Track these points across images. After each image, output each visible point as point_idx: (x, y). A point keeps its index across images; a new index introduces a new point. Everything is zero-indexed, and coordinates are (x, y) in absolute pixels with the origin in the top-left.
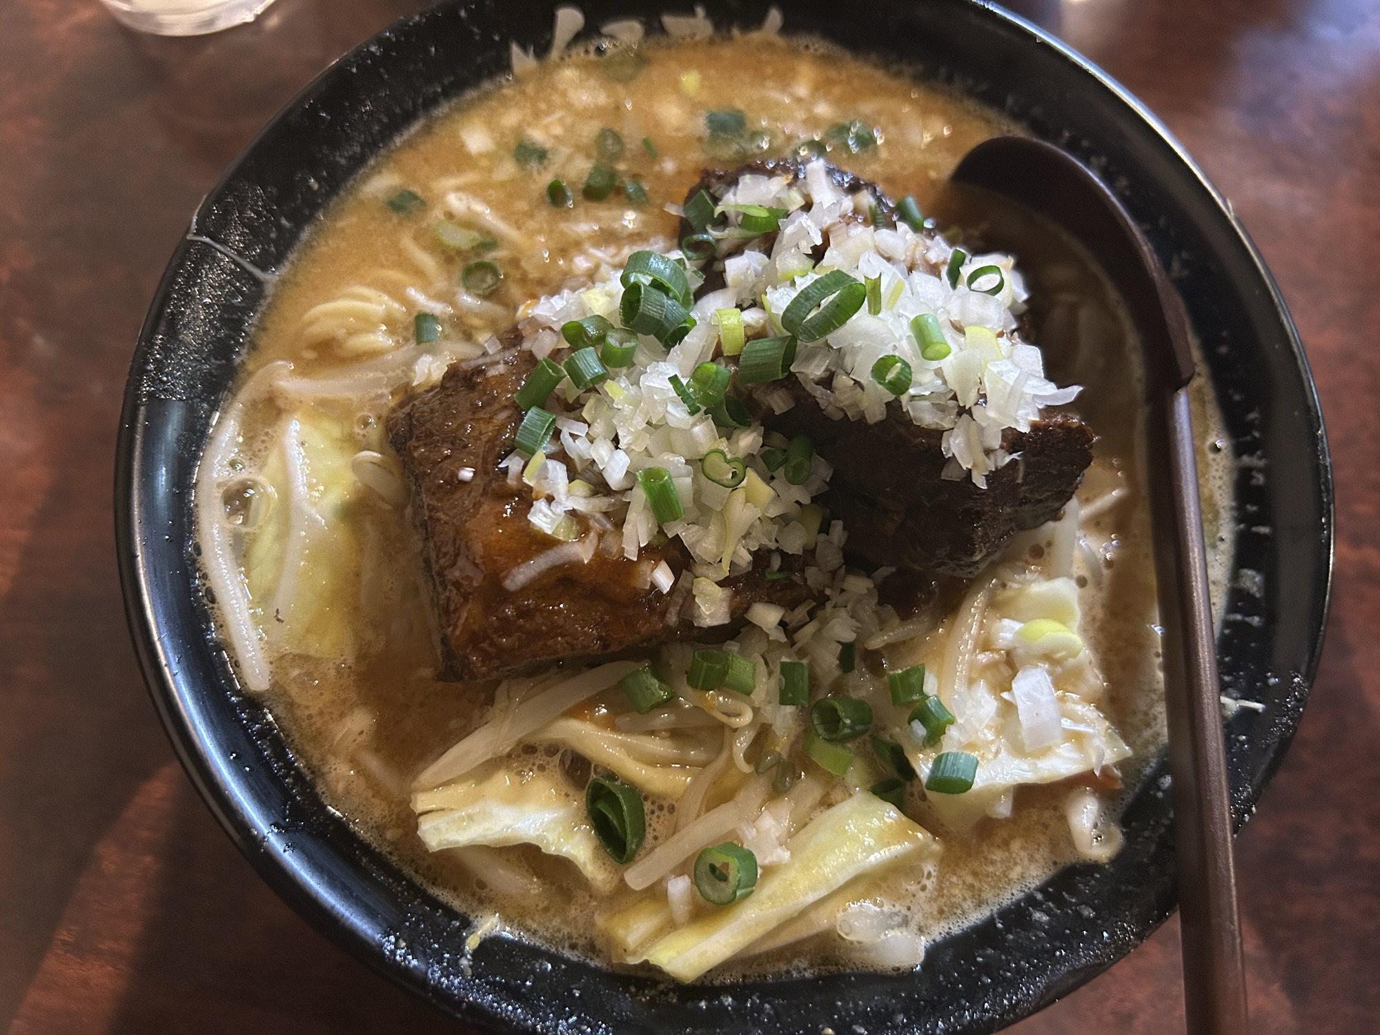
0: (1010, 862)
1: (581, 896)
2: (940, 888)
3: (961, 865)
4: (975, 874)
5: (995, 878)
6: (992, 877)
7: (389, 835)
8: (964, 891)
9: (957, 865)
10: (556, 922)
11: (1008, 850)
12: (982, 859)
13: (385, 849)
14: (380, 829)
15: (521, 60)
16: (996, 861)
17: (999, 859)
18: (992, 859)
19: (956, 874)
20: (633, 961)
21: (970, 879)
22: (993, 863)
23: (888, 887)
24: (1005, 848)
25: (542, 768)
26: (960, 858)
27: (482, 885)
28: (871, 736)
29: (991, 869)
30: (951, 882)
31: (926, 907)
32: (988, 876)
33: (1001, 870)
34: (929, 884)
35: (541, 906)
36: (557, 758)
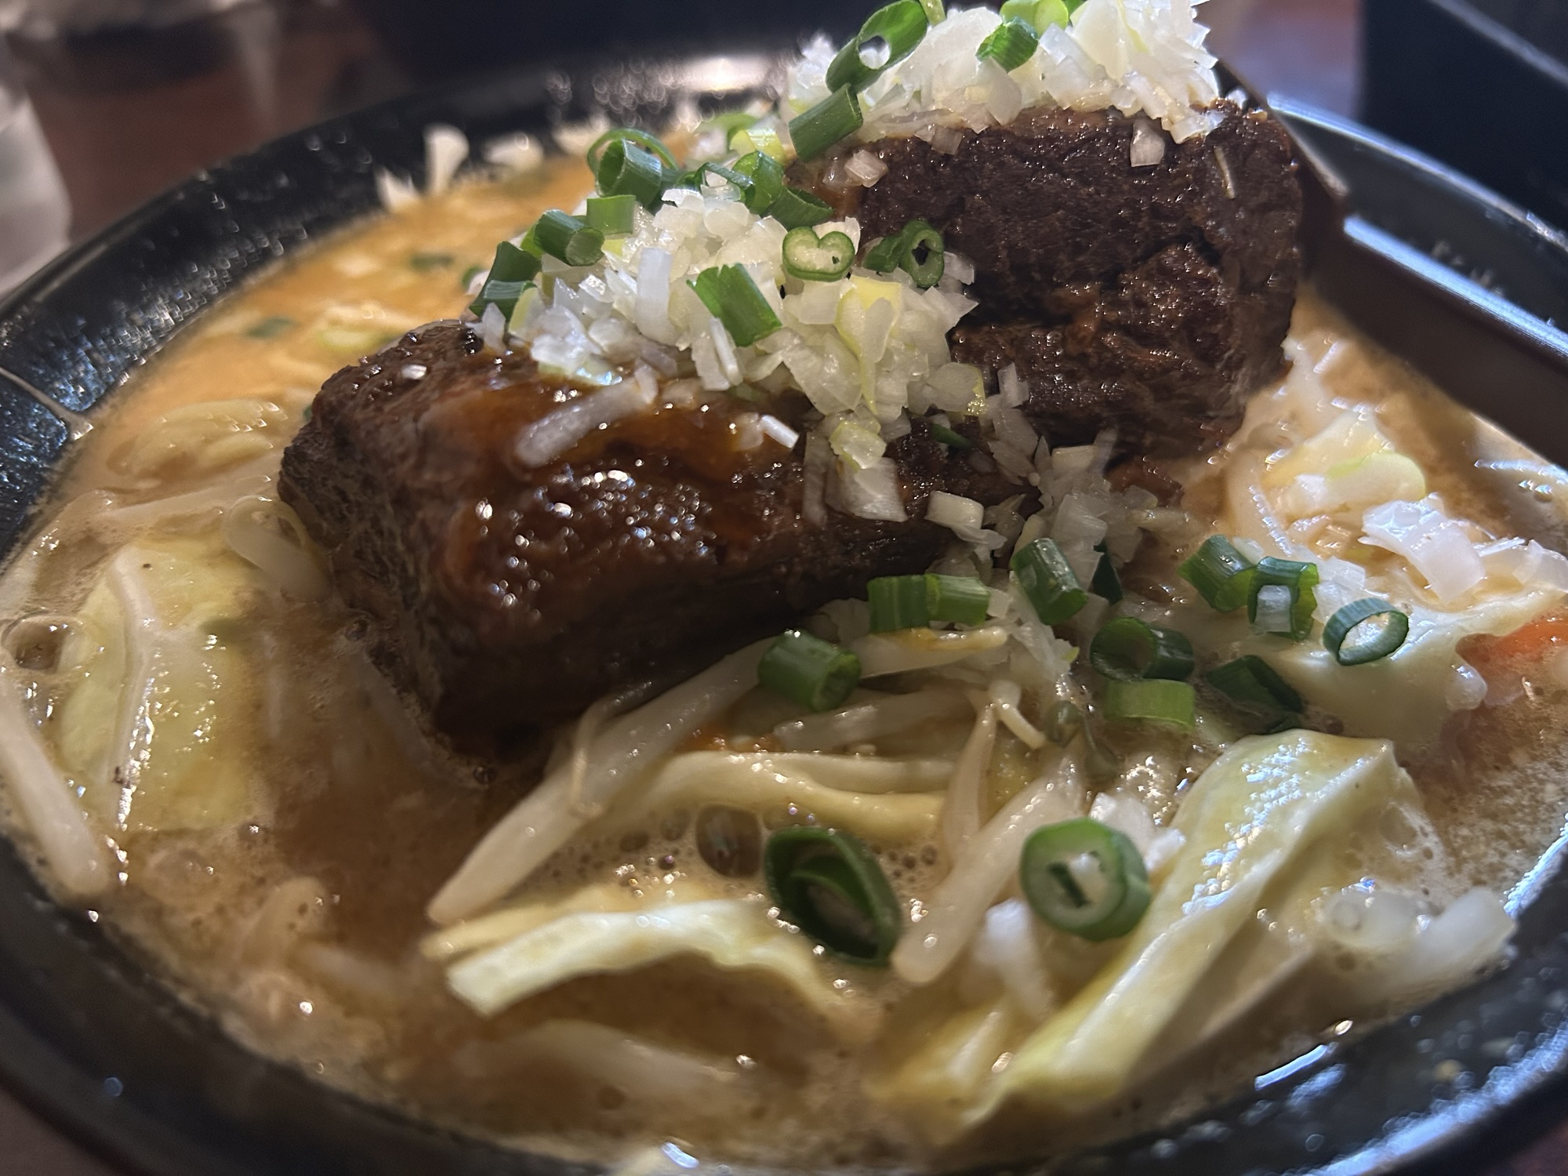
0: (1530, 783)
1: (822, 1062)
2: (1453, 852)
3: (1461, 808)
4: (1494, 817)
5: (1527, 810)
6: (1521, 811)
7: (393, 1073)
8: (1494, 844)
9: (1455, 810)
10: (790, 1127)
11: (1515, 768)
12: (1487, 791)
13: (389, 1098)
14: (371, 1066)
15: (396, 193)
16: (1509, 787)
17: (1510, 784)
18: (1500, 787)
19: (1462, 824)
20: (977, 1115)
21: (1489, 825)
22: (1505, 791)
23: (1372, 859)
24: (1508, 767)
25: (666, 865)
26: (1451, 799)
27: (612, 1097)
28: (1201, 676)
29: (1509, 801)
30: (1464, 838)
31: (1451, 883)
32: (1513, 812)
33: (1526, 797)
34: (1432, 842)
35: (748, 1105)
36: (689, 841)
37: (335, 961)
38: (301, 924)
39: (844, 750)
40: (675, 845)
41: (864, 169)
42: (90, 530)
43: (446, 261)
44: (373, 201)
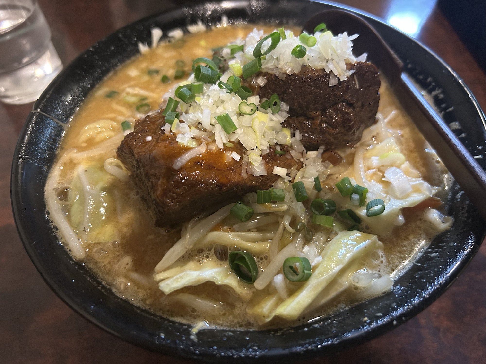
0: (411, 244)
1: (238, 305)
2: (388, 261)
3: (393, 250)
4: (400, 252)
5: (409, 251)
6: (407, 251)
7: (148, 302)
8: (398, 260)
9: (392, 251)
10: (230, 318)
11: (409, 240)
12: (400, 246)
13: (147, 308)
14: (143, 300)
15: (143, 48)
16: (406, 245)
17: (407, 244)
18: (404, 245)
19: (392, 254)
20: (268, 320)
21: (399, 255)
22: (405, 246)
23: (368, 263)
24: (407, 240)
25: (207, 257)
26: (392, 247)
27: (194, 310)
28: (337, 212)
29: (405, 249)
30: (392, 258)
31: (386, 269)
32: (405, 252)
33: (409, 248)
34: (384, 259)
35: (222, 313)
36: (213, 251)
37: (135, 276)
38: (127, 267)
39: (249, 231)
40: (210, 252)
41: (261, 81)
42: (71, 159)
43: (157, 72)
44: (137, 51)
